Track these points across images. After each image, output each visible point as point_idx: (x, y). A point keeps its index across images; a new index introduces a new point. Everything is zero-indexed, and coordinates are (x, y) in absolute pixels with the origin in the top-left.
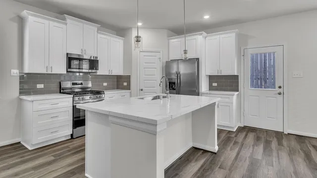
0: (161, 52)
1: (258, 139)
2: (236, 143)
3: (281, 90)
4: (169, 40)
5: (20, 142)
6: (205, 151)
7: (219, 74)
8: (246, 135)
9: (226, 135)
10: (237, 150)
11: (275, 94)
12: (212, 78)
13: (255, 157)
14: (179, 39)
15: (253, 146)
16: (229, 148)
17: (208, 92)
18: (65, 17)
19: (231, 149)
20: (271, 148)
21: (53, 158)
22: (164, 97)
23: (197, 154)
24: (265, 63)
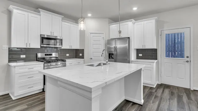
0: (104, 34)
1: (172, 94)
2: (156, 97)
3: (188, 59)
4: (109, 25)
5: (9, 94)
6: (134, 104)
7: (143, 48)
8: (163, 91)
9: (149, 90)
10: (157, 103)
11: (184, 62)
12: (138, 51)
13: (172, 109)
14: (116, 25)
15: (169, 99)
16: (151, 102)
17: (136, 60)
18: (39, 10)
19: (153, 102)
20: (183, 102)
21: (26, 107)
22: (104, 64)
23: (128, 105)
24: (175, 40)
